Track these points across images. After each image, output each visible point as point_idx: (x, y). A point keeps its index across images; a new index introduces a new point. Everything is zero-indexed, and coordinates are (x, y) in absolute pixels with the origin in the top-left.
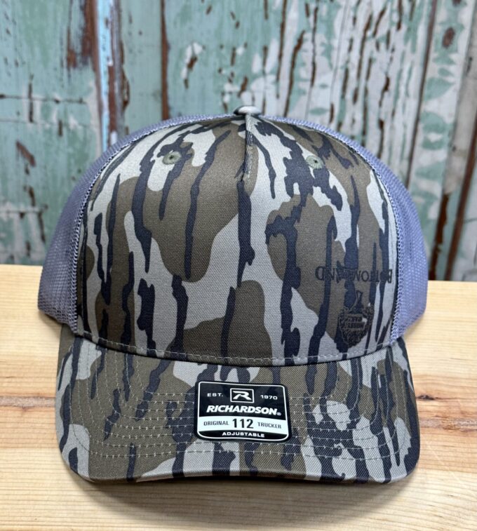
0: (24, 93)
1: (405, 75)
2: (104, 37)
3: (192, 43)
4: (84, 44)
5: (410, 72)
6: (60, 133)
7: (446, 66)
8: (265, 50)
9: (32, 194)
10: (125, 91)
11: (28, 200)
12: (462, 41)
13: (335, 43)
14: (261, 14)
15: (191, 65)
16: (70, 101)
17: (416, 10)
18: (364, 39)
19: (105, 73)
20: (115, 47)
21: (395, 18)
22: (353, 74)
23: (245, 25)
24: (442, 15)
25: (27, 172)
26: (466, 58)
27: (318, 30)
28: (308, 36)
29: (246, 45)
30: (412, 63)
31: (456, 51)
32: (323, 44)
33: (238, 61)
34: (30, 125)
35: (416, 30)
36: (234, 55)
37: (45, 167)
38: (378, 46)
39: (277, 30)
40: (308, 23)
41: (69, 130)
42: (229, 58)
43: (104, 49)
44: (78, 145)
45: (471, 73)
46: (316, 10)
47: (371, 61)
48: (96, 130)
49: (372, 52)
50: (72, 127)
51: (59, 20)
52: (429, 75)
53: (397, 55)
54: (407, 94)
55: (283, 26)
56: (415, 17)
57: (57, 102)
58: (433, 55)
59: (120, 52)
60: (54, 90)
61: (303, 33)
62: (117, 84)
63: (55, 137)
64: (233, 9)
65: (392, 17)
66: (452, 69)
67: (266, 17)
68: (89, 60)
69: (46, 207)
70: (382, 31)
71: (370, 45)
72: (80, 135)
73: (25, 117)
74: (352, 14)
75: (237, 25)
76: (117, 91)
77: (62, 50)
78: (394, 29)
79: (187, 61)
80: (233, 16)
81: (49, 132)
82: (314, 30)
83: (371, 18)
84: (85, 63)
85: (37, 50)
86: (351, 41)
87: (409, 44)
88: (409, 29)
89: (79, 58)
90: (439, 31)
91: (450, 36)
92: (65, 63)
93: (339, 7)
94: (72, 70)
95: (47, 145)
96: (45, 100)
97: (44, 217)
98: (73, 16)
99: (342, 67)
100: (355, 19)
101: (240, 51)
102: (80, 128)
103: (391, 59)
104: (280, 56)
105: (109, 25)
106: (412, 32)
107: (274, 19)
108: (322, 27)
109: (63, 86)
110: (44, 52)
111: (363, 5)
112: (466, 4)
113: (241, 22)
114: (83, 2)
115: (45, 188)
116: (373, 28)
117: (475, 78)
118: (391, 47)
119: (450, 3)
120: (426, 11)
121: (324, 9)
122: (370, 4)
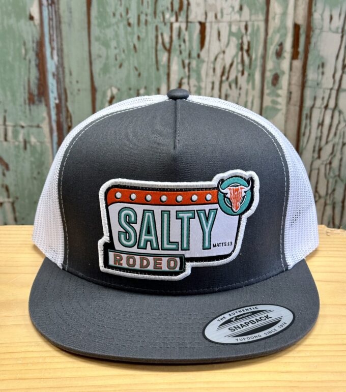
0: (1, 122)
1: (249, 104)
2: (52, 85)
3: (111, 87)
4: (39, 89)
5: (252, 102)
6: (25, 148)
7: (275, 98)
8: (158, 90)
9: (7, 189)
10: (69, 120)
11: (5, 194)
12: (284, 81)
13: (203, 85)
14: (154, 67)
15: (111, 101)
16: (31, 126)
17: (253, 63)
18: (221, 82)
19: (54, 108)
21: (240, 68)
23: (144, 74)
24: (270, 65)
25: (4, 175)
26: (288, 93)
27: (191, 77)
28: (185, 81)
29: (146, 88)
30: (253, 97)
31: (281, 88)
32: (195, 86)
34: (5, 143)
35: (254, 75)
36: (138, 94)
37: (16, 171)
38: (230, 86)
39: (165, 78)
40: (185, 72)
41: (31, 145)
43: (52, 92)
44: (37, 156)
45: (292, 101)
46: (189, 64)
47: (226, 96)
48: (49, 145)
49: (227, 90)
50: (33, 144)
51: (23, 73)
52: (265, 105)
53: (243, 92)
55: (168, 75)
56: (253, 67)
57: (23, 127)
58: (266, 91)
59: (63, 95)
60: (21, 119)
61: (182, 79)
62: (63, 115)
63: (22, 151)
64: (136, 65)
65: (238, 67)
66: (279, 100)
67: (158, 69)
68: (43, 99)
69: (17, 198)
70: (232, 77)
71: (225, 86)
72: (39, 149)
73: (2, 138)
74: (212, 66)
75: (139, 75)
76: (63, 118)
77: (25, 93)
78: (240, 75)
79: (108, 99)
80: (136, 69)
81: (18, 147)
82: (189, 77)
83: (224, 68)
84: (40, 101)
85: (8, 93)
86: (213, 83)
87: (250, 84)
88: (249, 75)
89: (36, 98)
90: (269, 75)
91: (276, 79)
92: (27, 102)
93: (203, 61)
94: (32, 106)
95: (17, 156)
96: (15, 126)
97: (16, 205)
98: (31, 71)
100: (214, 69)
101: (142, 91)
102: (38, 144)
103: (240, 94)
105: (56, 77)
106: (251, 76)
107: (163, 71)
108: (193, 75)
109: (26, 117)
110: (13, 95)
111: (219, 60)
112: (284, 58)
113: (142, 73)
114: (37, 61)
115: (16, 185)
116: (226, 75)
117: (295, 105)
118: (239, 86)
119: (274, 57)
120: (259, 62)
121: (194, 63)
122: (223, 59)
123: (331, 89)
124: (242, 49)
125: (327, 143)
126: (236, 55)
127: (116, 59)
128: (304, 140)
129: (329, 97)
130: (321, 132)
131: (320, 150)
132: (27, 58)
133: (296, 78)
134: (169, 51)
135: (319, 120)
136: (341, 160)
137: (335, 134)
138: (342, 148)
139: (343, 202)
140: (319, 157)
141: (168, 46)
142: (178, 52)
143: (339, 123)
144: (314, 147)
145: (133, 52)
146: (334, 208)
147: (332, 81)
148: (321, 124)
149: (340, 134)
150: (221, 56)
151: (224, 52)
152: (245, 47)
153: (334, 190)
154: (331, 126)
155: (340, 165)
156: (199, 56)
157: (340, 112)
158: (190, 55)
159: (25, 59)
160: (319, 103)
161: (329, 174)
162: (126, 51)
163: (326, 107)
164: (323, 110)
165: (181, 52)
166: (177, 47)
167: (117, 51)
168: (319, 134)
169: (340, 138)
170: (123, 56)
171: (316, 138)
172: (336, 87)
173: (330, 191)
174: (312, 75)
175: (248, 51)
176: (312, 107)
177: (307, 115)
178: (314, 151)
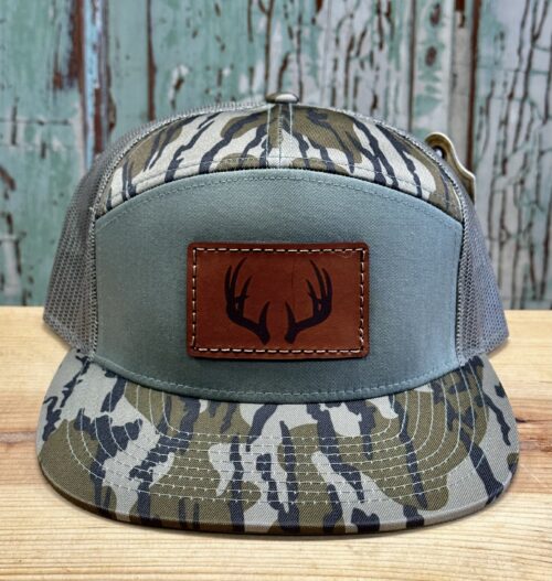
0: (8, 115)
1: (392, 92)
2: (91, 61)
3: (178, 65)
4: (71, 67)
5: (397, 90)
6: (43, 155)
7: (431, 83)
8: (251, 71)
9: (9, 219)
10: (111, 114)
11: (5, 227)
12: (444, 58)
13: (320, 63)
14: (246, 37)
15: (178, 86)
16: (55, 123)
17: (396, 31)
18: (348, 59)
19: (91, 95)
20: (103, 71)
21: (377, 38)
22: (340, 92)
23: (230, 47)
24: (423, 34)
25: (6, 196)
26: (450, 75)
27: (302, 51)
28: (293, 57)
29: (232, 67)
30: (398, 81)
31: (440, 68)
32: (308, 64)
33: (225, 82)
34: (12, 148)
35: (398, 50)
36: (220, 76)
37: (26, 191)
38: (362, 65)
39: (261, 52)
40: (293, 46)
41: (52, 152)
42: (215, 78)
43: (91, 71)
44: (61, 168)
45: (458, 88)
46: (299, 33)
47: (357, 80)
48: (80, 151)
49: (357, 71)
50: (55, 149)
51: (47, 45)
52: (416, 92)
53: (382, 73)
54: (396, 111)
55: (267, 48)
56: (396, 37)
57: (41, 123)
58: (418, 73)
59: (106, 76)
60: (39, 112)
61: (288, 54)
62: (103, 107)
63: (37, 160)
64: (218, 32)
65: (373, 37)
66: (438, 86)
67: (251, 39)
68: (76, 82)
69: (24, 234)
71: (354, 65)
72: (64, 157)
73: (7, 139)
74: (333, 35)
75: (223, 48)
76: (103, 113)
77: (49, 72)
78: (376, 49)
79: (174, 82)
80: (218, 39)
81: (30, 154)
82: (299, 52)
83: (352, 40)
84: (71, 85)
85: (24, 73)
86: (336, 61)
87: (393, 61)
88: (391, 49)
89: (65, 81)
90: (421, 50)
91: (432, 55)
92: (51, 85)
93: (320, 29)
94: (58, 93)
95: (29, 168)
96: (29, 122)
97: (23, 247)
98: (61, 41)
99: (329, 86)
100: (337, 41)
101: (226, 72)
102: (64, 150)
103: (377, 78)
104: (267, 76)
105: (97, 50)
106: (394, 52)
107: (259, 43)
108: (306, 49)
110: (31, 76)
111: (345, 28)
112: (443, 25)
113: (227, 45)
114: (72, 28)
115: (24, 214)
116: (355, 48)
117: (462, 94)
118: (375, 66)
119: (428, 24)
120: (405, 31)
121: (306, 32)
122: (351, 26)
123: (517, 71)
124: (378, 11)
125: (515, 150)
126: (370, 21)
127: (188, 25)
128: (479, 147)
129: (515, 82)
130: (506, 135)
131: (505, 161)
132: (57, 22)
133: (463, 53)
134: (269, 14)
135: (500, 117)
136: (539, 177)
137: (527, 137)
138: (539, 159)
139: (546, 243)
140: (504, 172)
141: (267, 6)
142: (282, 16)
143: (532, 120)
144: (496, 157)
145: (213, 14)
146: (532, 254)
147: (517, 58)
148: (504, 122)
149: (535, 137)
150: (348, 21)
151: (352, 16)
152: (384, 9)
153: (530, 225)
154: (519, 125)
155: (538, 186)
156: (314, 21)
157: (533, 105)
158: (300, 20)
159: (53, 23)
160: (499, 90)
161: (521, 198)
162: (204, 14)
163: (511, 97)
164: (506, 101)
165: (286, 16)
166: (281, 8)
167: (190, 14)
168: (502, 138)
169: (534, 144)
170: (199, 20)
171: (498, 144)
172: (524, 67)
173: (524, 226)
174: (486, 49)
175: (388, 15)
176: (489, 97)
177: (481, 109)
178: (495, 163)
